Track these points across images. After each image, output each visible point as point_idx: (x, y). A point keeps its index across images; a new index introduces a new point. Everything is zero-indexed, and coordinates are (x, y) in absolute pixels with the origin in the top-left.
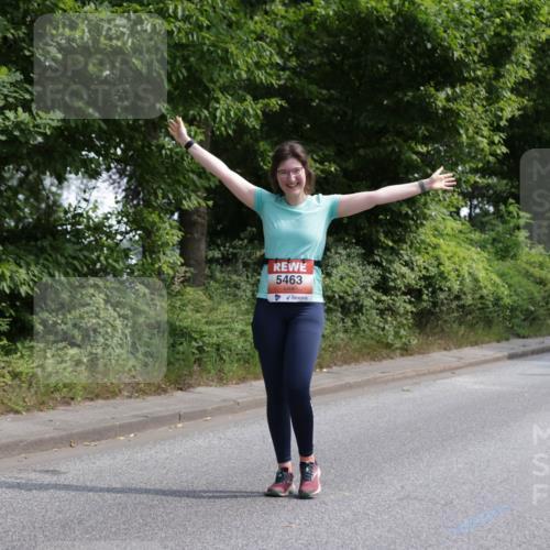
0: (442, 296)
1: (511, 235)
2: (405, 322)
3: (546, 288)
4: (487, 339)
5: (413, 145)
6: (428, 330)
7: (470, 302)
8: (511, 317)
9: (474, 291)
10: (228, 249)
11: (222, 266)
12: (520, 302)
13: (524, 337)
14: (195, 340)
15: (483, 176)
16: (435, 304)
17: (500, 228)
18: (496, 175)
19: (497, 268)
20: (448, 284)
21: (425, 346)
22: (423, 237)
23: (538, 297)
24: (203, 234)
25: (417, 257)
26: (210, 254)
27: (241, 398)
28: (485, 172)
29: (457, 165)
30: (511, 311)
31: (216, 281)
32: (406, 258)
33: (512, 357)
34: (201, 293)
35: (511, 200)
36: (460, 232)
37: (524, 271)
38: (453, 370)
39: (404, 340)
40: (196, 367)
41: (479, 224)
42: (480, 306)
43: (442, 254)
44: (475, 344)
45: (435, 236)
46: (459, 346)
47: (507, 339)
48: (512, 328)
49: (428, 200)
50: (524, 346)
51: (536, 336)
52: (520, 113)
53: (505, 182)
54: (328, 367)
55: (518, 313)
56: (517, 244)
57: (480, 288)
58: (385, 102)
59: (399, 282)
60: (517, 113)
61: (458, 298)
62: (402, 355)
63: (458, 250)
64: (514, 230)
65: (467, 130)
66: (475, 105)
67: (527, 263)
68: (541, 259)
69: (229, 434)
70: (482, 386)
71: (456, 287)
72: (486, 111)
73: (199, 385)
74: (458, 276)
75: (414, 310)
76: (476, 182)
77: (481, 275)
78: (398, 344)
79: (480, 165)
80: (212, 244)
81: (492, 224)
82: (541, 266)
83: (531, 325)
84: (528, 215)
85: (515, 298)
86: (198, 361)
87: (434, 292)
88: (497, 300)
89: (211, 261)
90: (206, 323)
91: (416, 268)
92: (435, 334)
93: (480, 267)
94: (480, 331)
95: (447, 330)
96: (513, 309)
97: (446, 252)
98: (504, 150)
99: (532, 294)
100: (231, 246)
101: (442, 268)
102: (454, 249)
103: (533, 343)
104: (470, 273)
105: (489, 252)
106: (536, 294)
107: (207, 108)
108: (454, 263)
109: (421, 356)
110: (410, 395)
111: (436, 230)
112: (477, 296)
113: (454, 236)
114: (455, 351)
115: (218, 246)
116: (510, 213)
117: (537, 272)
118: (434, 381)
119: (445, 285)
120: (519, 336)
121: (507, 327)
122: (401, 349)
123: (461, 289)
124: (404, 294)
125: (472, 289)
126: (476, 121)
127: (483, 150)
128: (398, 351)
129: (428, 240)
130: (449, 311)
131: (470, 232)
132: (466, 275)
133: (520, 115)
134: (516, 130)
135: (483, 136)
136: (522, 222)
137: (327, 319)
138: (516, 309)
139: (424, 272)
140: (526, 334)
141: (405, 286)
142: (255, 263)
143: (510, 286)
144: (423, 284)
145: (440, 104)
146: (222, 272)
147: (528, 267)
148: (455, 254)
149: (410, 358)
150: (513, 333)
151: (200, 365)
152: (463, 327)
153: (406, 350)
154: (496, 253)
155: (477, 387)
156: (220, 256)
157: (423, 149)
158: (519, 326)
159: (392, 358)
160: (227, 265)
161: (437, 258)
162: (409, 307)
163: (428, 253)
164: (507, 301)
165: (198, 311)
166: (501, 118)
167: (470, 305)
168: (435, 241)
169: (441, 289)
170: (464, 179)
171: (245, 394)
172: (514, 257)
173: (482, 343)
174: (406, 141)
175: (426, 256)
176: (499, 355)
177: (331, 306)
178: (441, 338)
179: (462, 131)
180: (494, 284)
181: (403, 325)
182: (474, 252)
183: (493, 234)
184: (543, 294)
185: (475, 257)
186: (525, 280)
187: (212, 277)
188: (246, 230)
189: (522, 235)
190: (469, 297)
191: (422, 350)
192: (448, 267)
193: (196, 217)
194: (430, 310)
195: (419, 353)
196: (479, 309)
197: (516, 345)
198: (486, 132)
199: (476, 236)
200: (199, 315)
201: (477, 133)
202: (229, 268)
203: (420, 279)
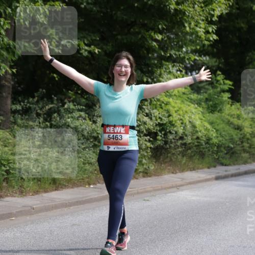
0: (171, 137)
1: (218, 96)
2: (146, 154)
3: (242, 132)
4: (201, 166)
5: (153, 34)
6: (161, 159)
7: (190, 142)
8: (217, 152)
9: (193, 134)
10: (26, 104)
11: (22, 116)
12: (224, 142)
13: (226, 165)
14: (4, 165)
15: (200, 56)
16: (166, 143)
17: (211, 91)
18: (209, 55)
19: (209, 119)
20: (175, 129)
21: (159, 171)
22: (158, 97)
23: (236, 138)
24: (9, 94)
25: (155, 111)
26: (14, 107)
27: (35, 205)
28: (201, 52)
29: (182, 47)
30: (218, 147)
31: (18, 126)
32: (147, 111)
33: (217, 178)
34: (8, 134)
35: (219, 72)
36: (184, 93)
37: (227, 121)
38: (178, 187)
39: (145, 166)
40: (4, 184)
41: (196, 88)
42: (196, 143)
43: (171, 108)
44: (193, 169)
45: (166, 97)
46: (182, 171)
47: (215, 167)
48: (218, 158)
49: (163, 72)
50: (226, 171)
51: (234, 164)
52: (227, 11)
53: (214, 60)
54: (94, 184)
55: (222, 149)
56: (222, 103)
57: (197, 132)
58: (136, 5)
59: (142, 127)
60: (225, 12)
61: (181, 138)
62: (144, 177)
63: (182, 106)
64: (220, 93)
65: (190, 24)
66: (196, 6)
67: (228, 115)
68: (238, 112)
69: (28, 229)
70: (198, 198)
71: (181, 131)
72: (203, 11)
73: (7, 196)
74: (182, 123)
75: (152, 146)
76: (195, 60)
77: (198, 123)
78: (141, 169)
79: (198, 47)
80: (15, 100)
81: (205, 88)
82: (239, 117)
83: (231, 157)
84: (231, 83)
85: (220, 139)
86: (6, 180)
87: (165, 134)
88: (208, 140)
89: (15, 112)
90: (12, 154)
91: (154, 118)
92: (166, 162)
93: (197, 118)
94: (196, 161)
95: (174, 160)
96: (219, 146)
97: (174, 107)
98: (215, 37)
99: (232, 136)
100: (28, 102)
101: (171, 118)
102: (180, 105)
103: (232, 169)
104: (190, 122)
105: (203, 108)
106: (235, 136)
107: (10, 7)
108: (179, 115)
109: (156, 177)
110: (148, 203)
111: (167, 92)
112: (195, 137)
113: (180, 96)
114: (180, 174)
115: (20, 102)
116: (218, 81)
117: (236, 121)
118: (166, 194)
119: (173, 130)
120: (222, 164)
121: (215, 159)
122: (143, 172)
123: (184, 132)
124: (145, 135)
125: (191, 132)
126: (196, 18)
127: (200, 37)
128: (141, 174)
129: (162, 99)
130: (176, 147)
131: (190, 94)
132: (187, 123)
133: (226, 13)
134: (223, 24)
135: (200, 28)
136: (226, 87)
137: (94, 152)
138: (221, 146)
139: (159, 121)
140: (228, 163)
141: (146, 130)
142: (44, 114)
143: (217, 130)
144: (158, 129)
145: (172, 7)
146: (22, 119)
147: (229, 118)
148: (180, 108)
149: (149, 178)
150: (219, 162)
151: (7, 183)
152: (185, 158)
153: (146, 174)
154: (208, 108)
155: (194, 198)
156: (21, 108)
157: (159, 37)
158: (223, 158)
159: (137, 179)
160: (25, 115)
161: (168, 111)
162: (149, 144)
163: (162, 108)
164: (215, 141)
165: (5, 146)
166: (213, 16)
167: (190, 144)
168: (166, 99)
169: (170, 132)
170: (187, 57)
171: (38, 202)
172: (220, 111)
173: (198, 169)
174: (148, 31)
175: (160, 110)
176: (209, 177)
177: (96, 143)
178: (170, 165)
179: (186, 25)
180: (206, 129)
181: (145, 156)
182: (193, 108)
183: (206, 95)
184: (239, 136)
185: (194, 111)
186: (228, 127)
187: (15, 123)
188: (38, 91)
189: (226, 96)
190: (189, 138)
191: (157, 174)
192: (175, 117)
193: (4, 82)
194: (162, 146)
195: (155, 175)
196: (196, 146)
197: (221, 170)
198: (203, 25)
199: (194, 96)
200: (6, 148)
201: (197, 26)
202: (27, 117)
203: (156, 125)
